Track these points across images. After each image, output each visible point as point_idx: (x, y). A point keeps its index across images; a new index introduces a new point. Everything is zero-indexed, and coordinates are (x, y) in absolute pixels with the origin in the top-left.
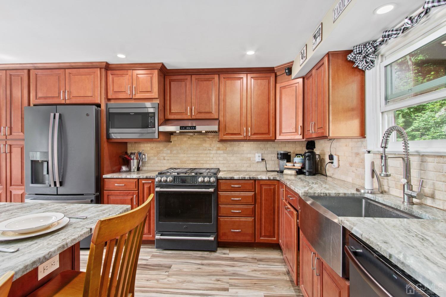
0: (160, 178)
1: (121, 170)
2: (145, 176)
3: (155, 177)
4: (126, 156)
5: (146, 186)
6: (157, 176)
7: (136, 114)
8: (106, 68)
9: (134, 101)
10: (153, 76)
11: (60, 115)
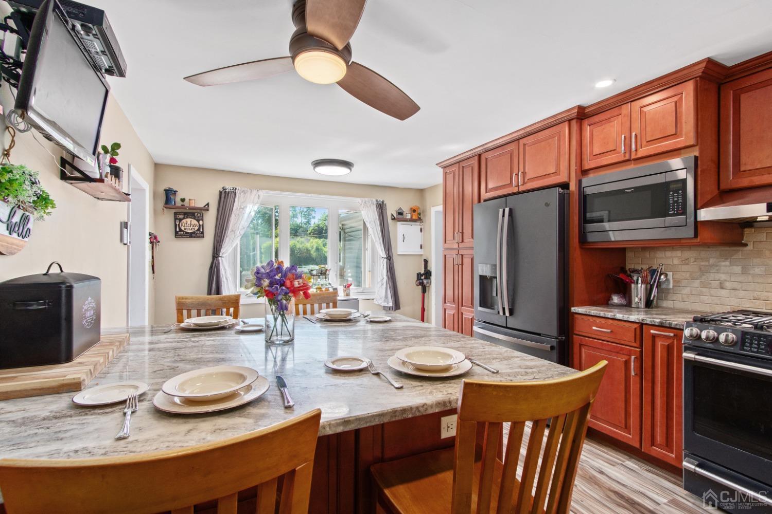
0: (695, 331)
1: (610, 302)
2: (658, 320)
3: (683, 325)
4: (621, 276)
5: (659, 343)
6: (689, 325)
7: (637, 189)
8: (579, 117)
9: (634, 164)
10: (681, 99)
11: (511, 211)
